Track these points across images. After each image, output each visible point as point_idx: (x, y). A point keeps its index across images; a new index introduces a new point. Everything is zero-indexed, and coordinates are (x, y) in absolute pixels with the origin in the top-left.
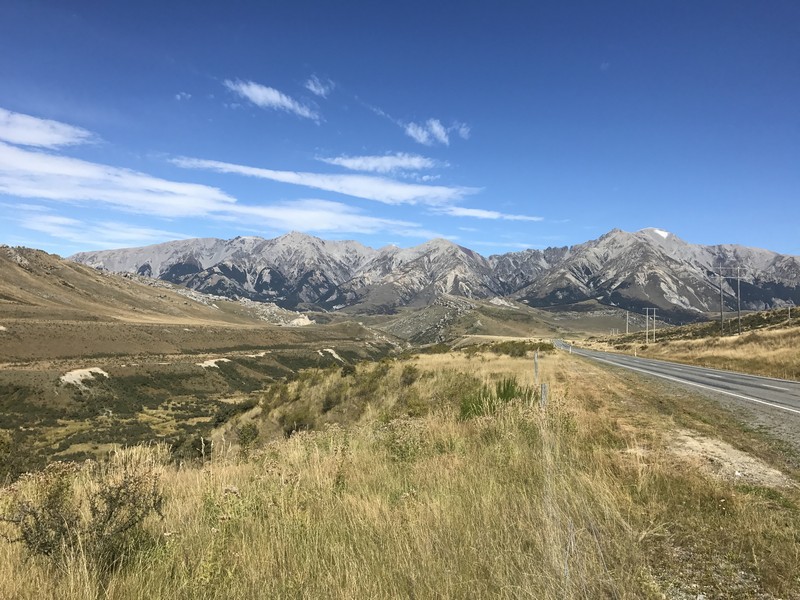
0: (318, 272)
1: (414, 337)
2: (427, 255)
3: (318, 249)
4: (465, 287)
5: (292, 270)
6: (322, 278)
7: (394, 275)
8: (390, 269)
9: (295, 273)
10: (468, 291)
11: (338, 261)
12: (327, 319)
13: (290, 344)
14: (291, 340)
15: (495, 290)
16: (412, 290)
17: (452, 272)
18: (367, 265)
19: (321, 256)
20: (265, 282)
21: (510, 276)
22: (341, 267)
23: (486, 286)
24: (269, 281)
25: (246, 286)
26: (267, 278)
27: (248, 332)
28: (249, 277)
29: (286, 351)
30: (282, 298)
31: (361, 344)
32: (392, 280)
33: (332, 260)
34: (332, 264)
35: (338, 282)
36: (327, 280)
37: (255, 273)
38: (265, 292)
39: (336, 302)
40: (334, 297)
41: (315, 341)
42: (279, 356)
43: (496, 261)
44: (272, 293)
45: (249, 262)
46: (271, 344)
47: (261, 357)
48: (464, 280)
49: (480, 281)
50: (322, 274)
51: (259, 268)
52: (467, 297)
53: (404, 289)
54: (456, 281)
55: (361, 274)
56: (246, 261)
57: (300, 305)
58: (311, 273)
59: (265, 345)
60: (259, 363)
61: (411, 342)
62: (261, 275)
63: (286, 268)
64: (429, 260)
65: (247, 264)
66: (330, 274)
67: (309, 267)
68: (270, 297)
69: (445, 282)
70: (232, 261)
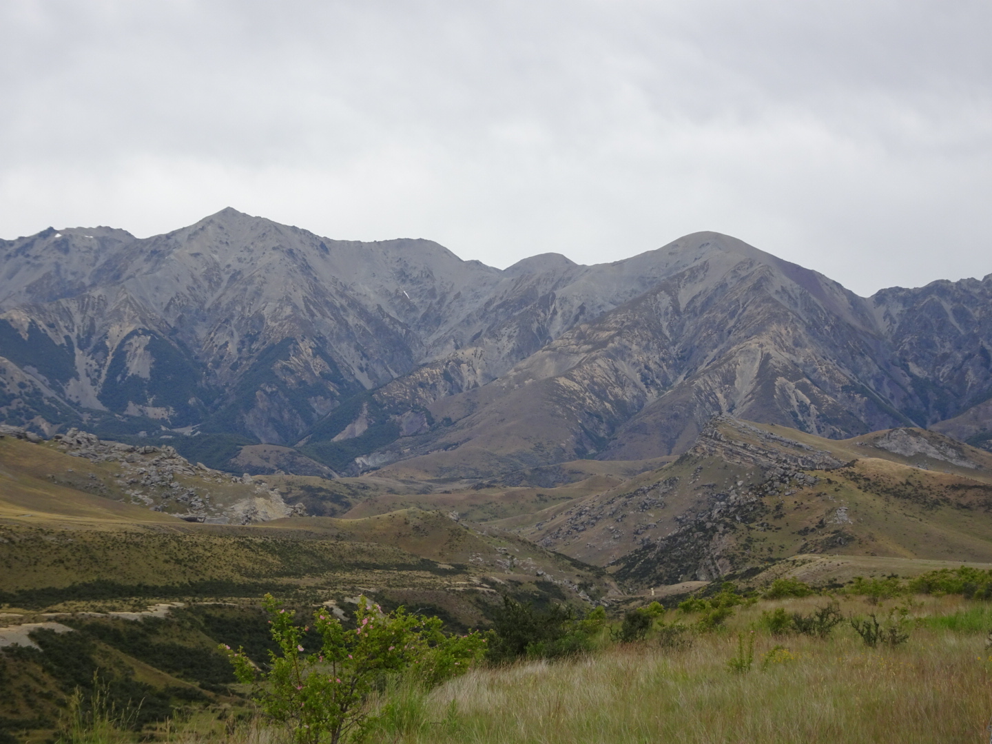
0: (306, 347)
1: (629, 561)
2: (668, 288)
3: (306, 268)
4: (797, 396)
5: (221, 339)
6: (318, 365)
7: (558, 354)
8: (543, 334)
9: (232, 348)
10: (804, 408)
11: (372, 309)
12: (337, 499)
13: (238, 578)
14: (238, 569)
15: (896, 406)
16: (619, 403)
17: (753, 344)
18: (468, 322)
19: (318, 292)
20: (135, 377)
21: (945, 357)
22: (381, 329)
23: (863, 392)
24: (145, 374)
25: (72, 389)
26: (140, 366)
27: (110, 542)
28: (81, 360)
29: (230, 601)
30: (187, 431)
31: (460, 583)
32: (550, 369)
33: (353, 304)
34: (352, 320)
35: (373, 376)
36: (335, 373)
37: (101, 348)
38: (133, 409)
39: (366, 445)
40: (359, 428)
41: (312, 571)
42: (208, 619)
43: (897, 309)
44: (156, 412)
45: (83, 310)
46: (179, 579)
47: (156, 622)
48: (793, 372)
49: (844, 375)
50: (319, 352)
51: (117, 332)
52: (802, 427)
53: (590, 401)
54: (766, 375)
55: (448, 352)
56: (73, 306)
57: (248, 454)
58: (285, 347)
59: (162, 582)
60: (155, 640)
61: (620, 577)
62: (120, 356)
63: (202, 332)
64: (675, 303)
65: (78, 318)
66: (346, 353)
67: (276, 329)
68: (151, 425)
69: (729, 379)
70: (28, 309)
